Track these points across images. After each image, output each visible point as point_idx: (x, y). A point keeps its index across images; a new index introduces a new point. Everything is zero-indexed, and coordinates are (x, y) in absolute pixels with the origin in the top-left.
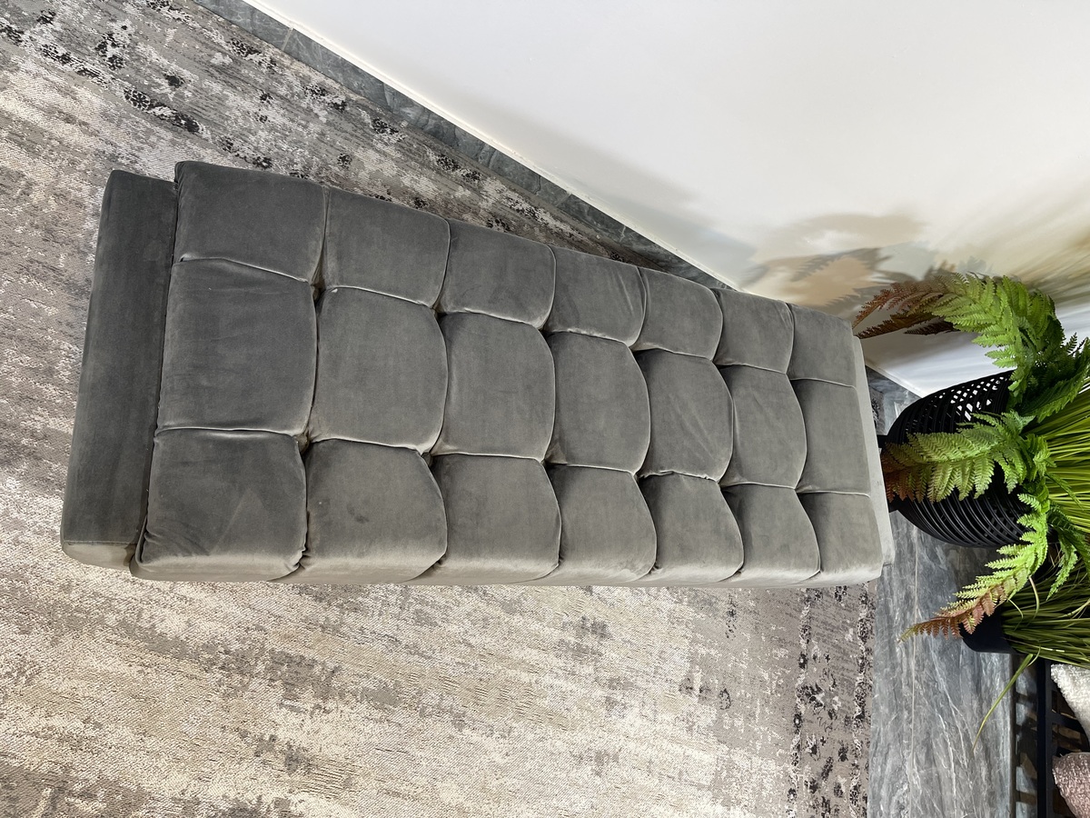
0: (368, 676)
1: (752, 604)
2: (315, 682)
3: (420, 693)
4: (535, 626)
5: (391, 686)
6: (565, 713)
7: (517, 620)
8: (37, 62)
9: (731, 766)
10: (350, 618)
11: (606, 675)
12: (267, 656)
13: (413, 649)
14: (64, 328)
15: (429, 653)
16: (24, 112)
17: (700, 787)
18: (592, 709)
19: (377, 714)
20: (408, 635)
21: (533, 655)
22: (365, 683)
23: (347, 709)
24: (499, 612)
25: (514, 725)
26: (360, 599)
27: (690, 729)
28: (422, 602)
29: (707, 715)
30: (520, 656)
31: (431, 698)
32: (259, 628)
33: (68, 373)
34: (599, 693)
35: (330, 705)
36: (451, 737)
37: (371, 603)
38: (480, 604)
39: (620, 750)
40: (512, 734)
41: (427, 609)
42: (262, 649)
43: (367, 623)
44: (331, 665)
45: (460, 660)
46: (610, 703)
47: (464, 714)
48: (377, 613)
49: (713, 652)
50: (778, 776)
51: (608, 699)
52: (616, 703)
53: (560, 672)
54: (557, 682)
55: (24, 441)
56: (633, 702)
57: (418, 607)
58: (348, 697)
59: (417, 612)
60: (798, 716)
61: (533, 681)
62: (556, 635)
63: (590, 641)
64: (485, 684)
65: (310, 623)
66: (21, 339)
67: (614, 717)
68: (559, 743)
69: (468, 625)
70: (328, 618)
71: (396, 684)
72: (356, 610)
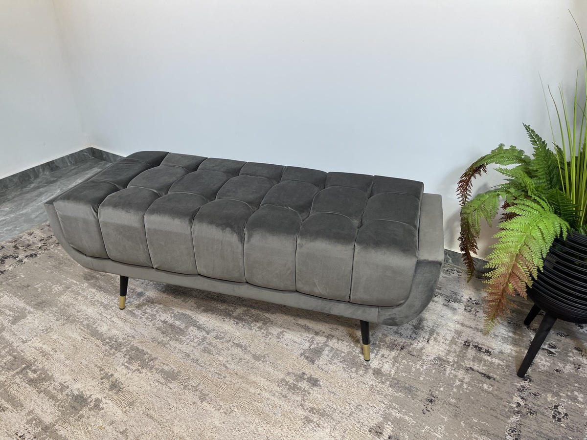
0: (167, 365)
1: (453, 401)
2: (143, 360)
3: (189, 379)
4: (269, 369)
5: (176, 371)
6: (272, 415)
7: (258, 364)
10: (172, 343)
11: (307, 404)
12: (130, 346)
13: (196, 361)
15: (203, 365)
18: (292, 419)
19: (162, 380)
20: (196, 354)
21: (262, 381)
22: (165, 368)
23: (149, 374)
24: (249, 357)
25: (236, 410)
26: (181, 337)
28: (210, 344)
30: (254, 380)
31: (193, 383)
32: (133, 337)
34: (300, 412)
35: (144, 371)
36: (195, 403)
37: (185, 339)
38: (240, 353)
41: (211, 348)
42: (130, 344)
43: (178, 345)
44: (153, 356)
45: (218, 372)
46: (308, 421)
47: (207, 395)
48: (186, 343)
51: (306, 417)
52: (312, 421)
53: (277, 394)
54: (273, 398)
57: (207, 346)
58: (154, 370)
59: (205, 347)
61: (257, 393)
62: (281, 376)
63: (304, 385)
64: (226, 386)
65: (154, 340)
67: (307, 429)
68: (260, 429)
69: (230, 358)
70: (163, 340)
71: (180, 372)
72: (177, 340)
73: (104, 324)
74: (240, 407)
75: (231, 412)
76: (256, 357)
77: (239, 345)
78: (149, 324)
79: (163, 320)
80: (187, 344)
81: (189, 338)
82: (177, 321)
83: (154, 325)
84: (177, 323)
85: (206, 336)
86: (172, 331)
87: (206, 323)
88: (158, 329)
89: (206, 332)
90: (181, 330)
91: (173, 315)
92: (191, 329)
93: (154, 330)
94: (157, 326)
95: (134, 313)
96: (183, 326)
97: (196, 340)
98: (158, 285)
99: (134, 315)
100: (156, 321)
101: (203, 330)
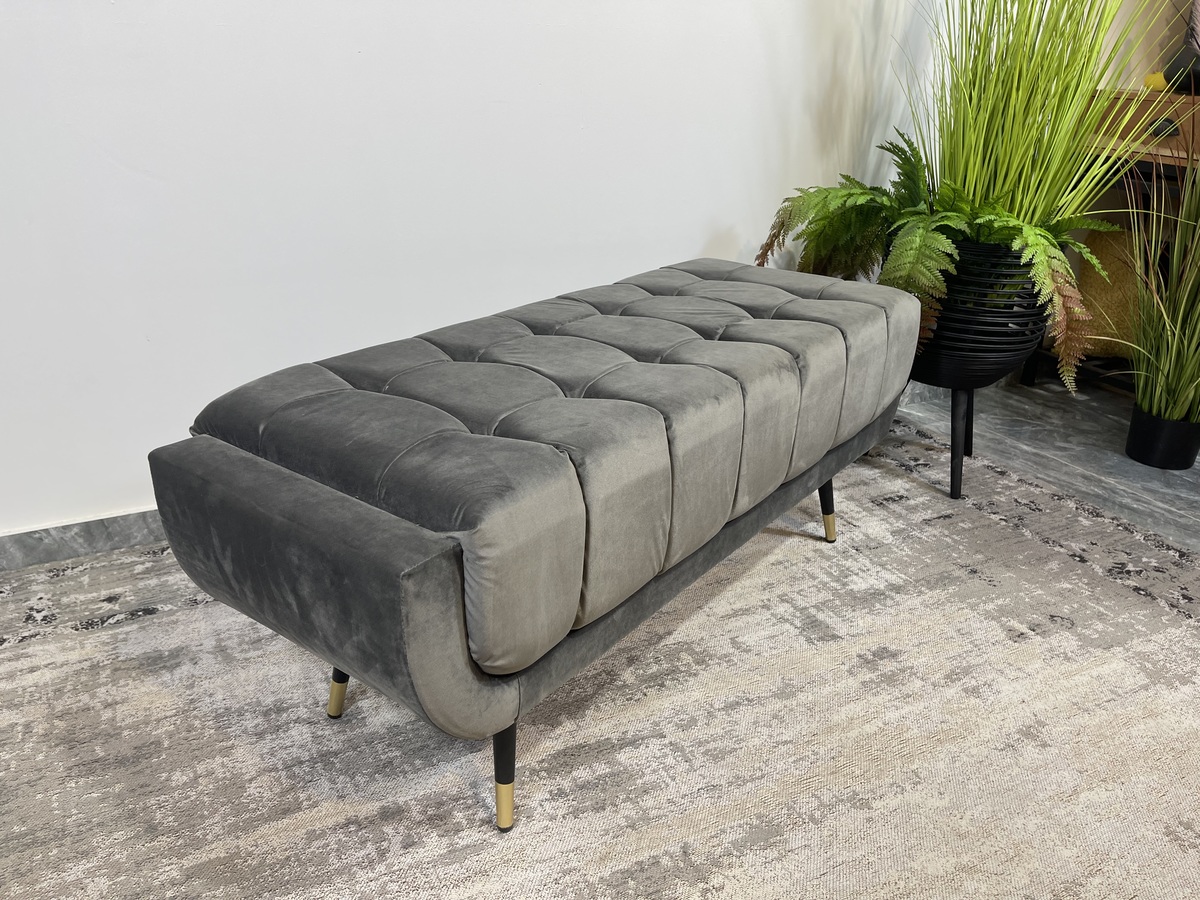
0: (723, 831)
1: (980, 557)
2: (677, 873)
3: (791, 808)
4: (827, 690)
5: (755, 822)
6: (944, 726)
7: (802, 698)
9: (1143, 656)
10: (648, 802)
11: (936, 678)
12: (601, 888)
13: (739, 781)
14: (139, 791)
15: (759, 774)
17: (1146, 688)
18: (963, 706)
19: (772, 854)
20: (720, 773)
21: (855, 708)
22: (728, 838)
23: (737, 871)
24: (778, 704)
25: (913, 767)
26: (639, 781)
27: (1067, 659)
28: (700, 744)
29: (1065, 641)
30: (844, 718)
31: (806, 804)
33: (171, 819)
34: (952, 692)
35: (716, 881)
36: (869, 820)
37: (654, 777)
38: (755, 711)
39: (1036, 716)
40: (922, 776)
41: (712, 746)
42: (589, 885)
43: (672, 792)
44: (676, 849)
45: (793, 758)
46: (974, 691)
47: (856, 794)
48: (668, 780)
49: (999, 602)
50: (1192, 634)
51: (966, 690)
52: (977, 688)
53: (895, 703)
54: (903, 712)
55: (169, 894)
56: (990, 677)
57: (702, 749)
58: (726, 861)
59: (705, 753)
60: (1137, 589)
61: (881, 725)
62: (853, 682)
63: (888, 666)
64: (841, 759)
66: (101, 824)
67: (992, 698)
68: (974, 751)
69: (765, 731)
70: (627, 817)
71: (759, 817)
72: (646, 792)
74: (910, 757)
75: (917, 776)
76: (785, 692)
77: (731, 706)
80: (673, 779)
81: (654, 771)
82: (574, 773)
83: (553, 818)
84: (582, 774)
85: (667, 741)
86: (604, 790)
87: (622, 729)
88: (576, 813)
89: (652, 737)
90: (612, 775)
91: (544, 774)
92: (623, 757)
93: (571, 822)
94: (561, 813)
95: (468, 846)
96: (602, 769)
97: (670, 761)
98: (386, 768)
99: (476, 848)
100: (540, 809)
101: (643, 739)
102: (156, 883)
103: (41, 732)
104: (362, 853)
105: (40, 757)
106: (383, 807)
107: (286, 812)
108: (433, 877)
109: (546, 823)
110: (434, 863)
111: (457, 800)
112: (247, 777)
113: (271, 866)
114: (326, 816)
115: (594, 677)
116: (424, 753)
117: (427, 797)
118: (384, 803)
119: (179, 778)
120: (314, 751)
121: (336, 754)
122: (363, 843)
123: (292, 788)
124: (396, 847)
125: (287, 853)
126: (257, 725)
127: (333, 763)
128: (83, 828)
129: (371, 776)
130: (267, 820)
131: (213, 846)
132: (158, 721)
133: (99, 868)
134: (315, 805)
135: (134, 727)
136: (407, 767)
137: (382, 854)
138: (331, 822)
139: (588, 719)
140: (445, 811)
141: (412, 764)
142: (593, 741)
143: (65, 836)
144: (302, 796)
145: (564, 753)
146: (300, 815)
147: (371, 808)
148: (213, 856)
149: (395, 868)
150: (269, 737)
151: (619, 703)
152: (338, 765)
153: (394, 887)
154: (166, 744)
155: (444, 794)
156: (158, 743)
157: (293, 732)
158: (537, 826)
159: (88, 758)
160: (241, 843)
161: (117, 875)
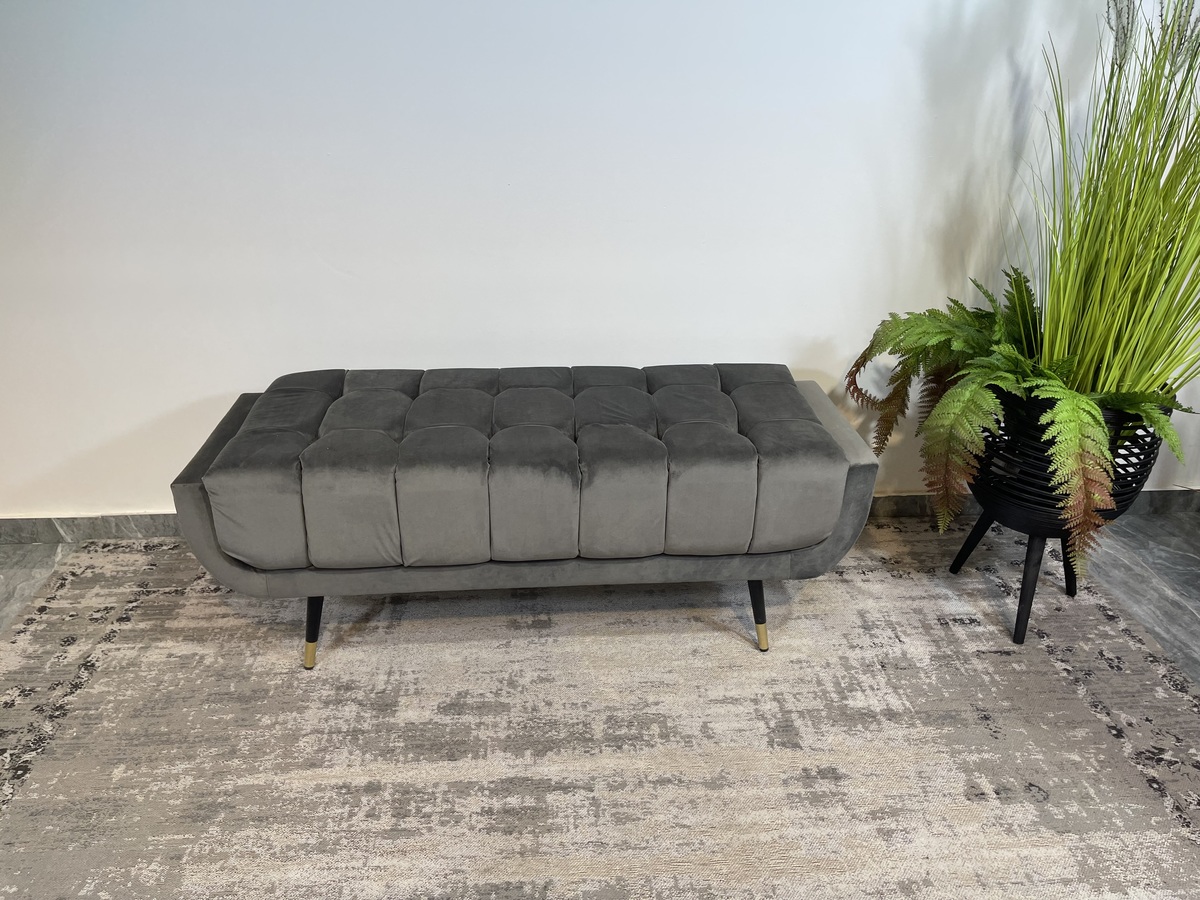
0: (584, 881)
1: (1006, 704)
3: (648, 880)
4: (752, 792)
5: (613, 882)
6: (833, 856)
7: (726, 792)
8: (196, 598)
9: (1094, 851)
10: (546, 839)
11: (861, 811)
12: (472, 891)
13: (625, 845)
14: (240, 723)
15: (644, 845)
16: (193, 624)
17: (1066, 882)
18: (865, 844)
20: (613, 834)
21: (765, 816)
22: (585, 888)
24: (701, 792)
25: (776, 882)
26: (550, 821)
27: (1009, 831)
28: (615, 805)
29: (1023, 812)
30: (749, 821)
31: (664, 883)
32: (456, 872)
33: (247, 748)
34: (864, 828)
37: (563, 821)
38: (679, 791)
39: (928, 874)
40: (778, 892)
41: (621, 810)
42: (465, 887)
43: (566, 838)
44: (541, 882)
45: (681, 842)
46: (887, 834)
47: (709, 887)
48: (571, 827)
49: (986, 756)
50: (1174, 845)
51: (879, 831)
52: (893, 831)
53: (805, 822)
54: (805, 832)
55: (220, 800)
56: (914, 825)
57: (614, 810)
59: (613, 815)
60: (1152, 780)
61: (776, 837)
62: (781, 791)
63: (824, 786)
64: (720, 855)
65: (508, 854)
66: (208, 740)
67: (899, 845)
68: (842, 886)
69: (675, 811)
70: (523, 846)
71: (619, 879)
72: (549, 831)
73: (365, 882)
74: (779, 873)
75: (774, 891)
76: (713, 784)
77: (663, 782)
78: (462, 831)
79: (479, 811)
80: (576, 827)
81: (567, 816)
82: (509, 799)
83: (472, 828)
84: (513, 801)
85: (591, 795)
86: (520, 819)
87: (565, 775)
88: (489, 830)
89: (584, 788)
90: (534, 809)
91: (487, 792)
92: (550, 798)
93: (483, 836)
94: (481, 826)
95: (405, 830)
96: (530, 802)
97: (583, 812)
98: (387, 753)
99: (409, 833)
100: (467, 819)
101: (575, 788)
102: (217, 790)
103: (208, 663)
104: (340, 811)
105: (199, 682)
106: (370, 782)
107: (313, 765)
108: (371, 844)
109: (466, 830)
110: (377, 834)
111: (418, 793)
112: (303, 732)
113: (285, 800)
114: (334, 777)
115: (573, 725)
116: (419, 750)
117: (400, 785)
118: (371, 779)
119: (266, 720)
120: (352, 726)
121: (363, 732)
122: (344, 804)
123: (325, 750)
124: (361, 815)
125: (297, 795)
126: (329, 695)
127: (358, 739)
128: (197, 740)
129: (376, 756)
130: (300, 767)
131: (260, 775)
132: (275, 674)
133: (192, 770)
134: (330, 767)
135: (260, 675)
136: (402, 758)
137: (351, 815)
138: (333, 782)
139: (546, 758)
140: (406, 799)
141: (406, 757)
142: (538, 778)
143: (185, 741)
144: (328, 757)
145: (511, 781)
146: (319, 771)
147: (362, 780)
148: (256, 782)
149: (353, 829)
150: (331, 707)
151: (577, 752)
152: (360, 742)
153: (344, 842)
154: (271, 693)
155: (412, 786)
156: (267, 691)
157: (347, 708)
158: (459, 830)
159: (224, 690)
160: (276, 779)
161: (199, 777)
